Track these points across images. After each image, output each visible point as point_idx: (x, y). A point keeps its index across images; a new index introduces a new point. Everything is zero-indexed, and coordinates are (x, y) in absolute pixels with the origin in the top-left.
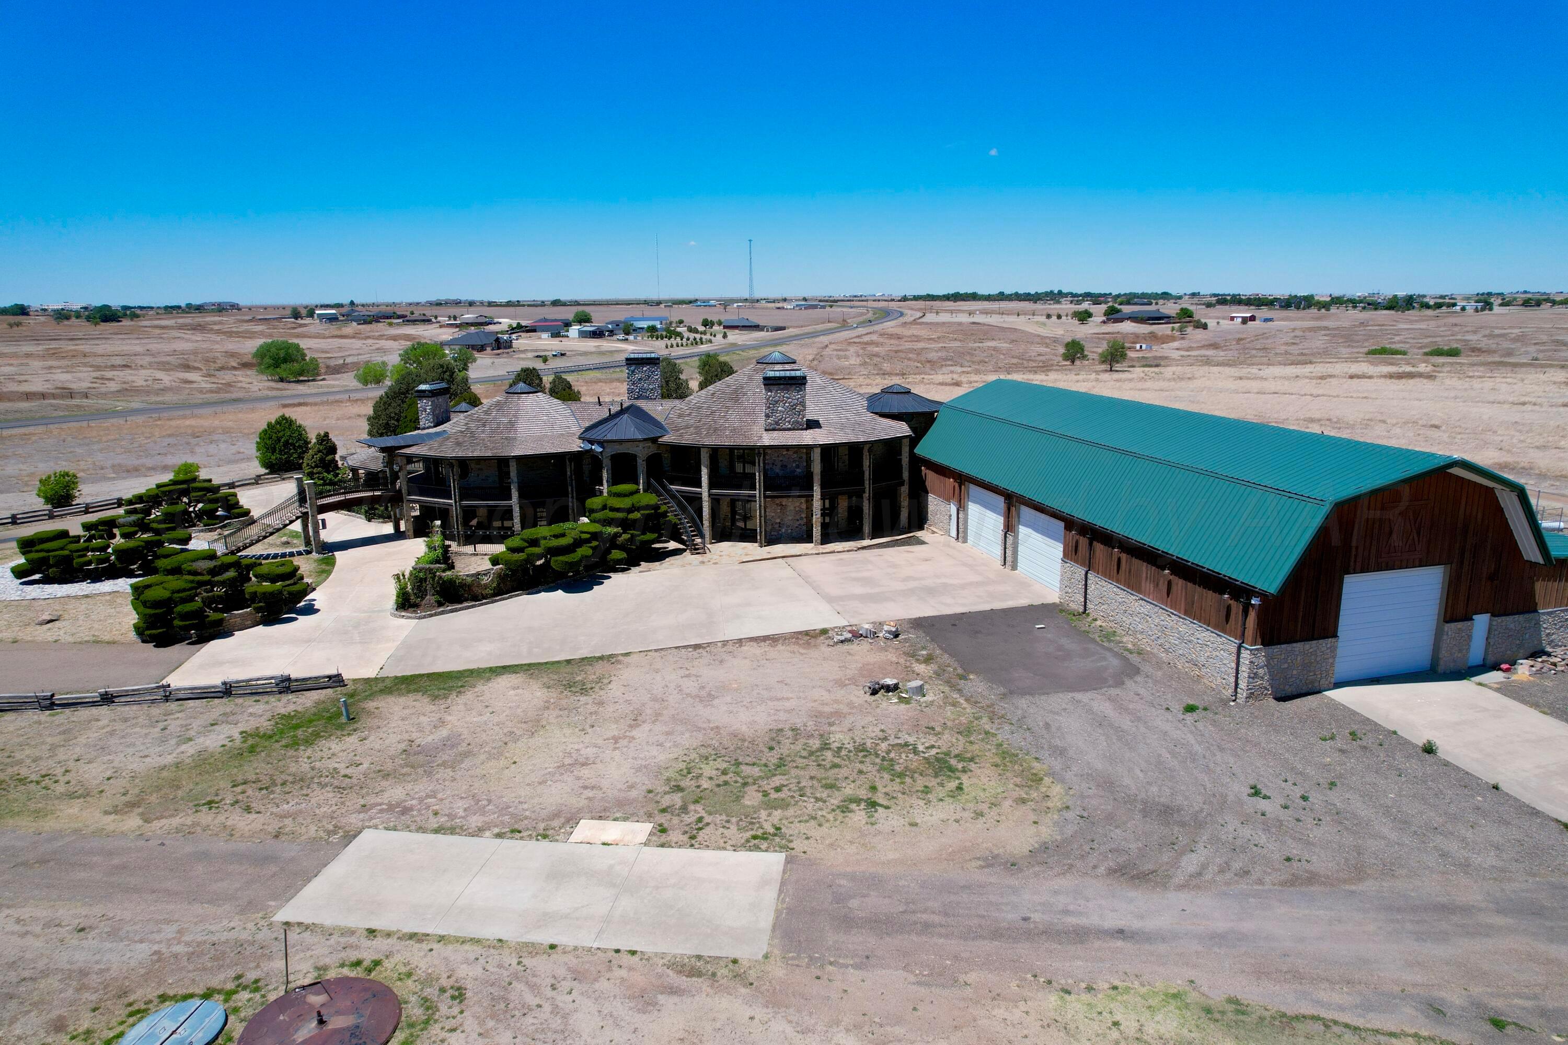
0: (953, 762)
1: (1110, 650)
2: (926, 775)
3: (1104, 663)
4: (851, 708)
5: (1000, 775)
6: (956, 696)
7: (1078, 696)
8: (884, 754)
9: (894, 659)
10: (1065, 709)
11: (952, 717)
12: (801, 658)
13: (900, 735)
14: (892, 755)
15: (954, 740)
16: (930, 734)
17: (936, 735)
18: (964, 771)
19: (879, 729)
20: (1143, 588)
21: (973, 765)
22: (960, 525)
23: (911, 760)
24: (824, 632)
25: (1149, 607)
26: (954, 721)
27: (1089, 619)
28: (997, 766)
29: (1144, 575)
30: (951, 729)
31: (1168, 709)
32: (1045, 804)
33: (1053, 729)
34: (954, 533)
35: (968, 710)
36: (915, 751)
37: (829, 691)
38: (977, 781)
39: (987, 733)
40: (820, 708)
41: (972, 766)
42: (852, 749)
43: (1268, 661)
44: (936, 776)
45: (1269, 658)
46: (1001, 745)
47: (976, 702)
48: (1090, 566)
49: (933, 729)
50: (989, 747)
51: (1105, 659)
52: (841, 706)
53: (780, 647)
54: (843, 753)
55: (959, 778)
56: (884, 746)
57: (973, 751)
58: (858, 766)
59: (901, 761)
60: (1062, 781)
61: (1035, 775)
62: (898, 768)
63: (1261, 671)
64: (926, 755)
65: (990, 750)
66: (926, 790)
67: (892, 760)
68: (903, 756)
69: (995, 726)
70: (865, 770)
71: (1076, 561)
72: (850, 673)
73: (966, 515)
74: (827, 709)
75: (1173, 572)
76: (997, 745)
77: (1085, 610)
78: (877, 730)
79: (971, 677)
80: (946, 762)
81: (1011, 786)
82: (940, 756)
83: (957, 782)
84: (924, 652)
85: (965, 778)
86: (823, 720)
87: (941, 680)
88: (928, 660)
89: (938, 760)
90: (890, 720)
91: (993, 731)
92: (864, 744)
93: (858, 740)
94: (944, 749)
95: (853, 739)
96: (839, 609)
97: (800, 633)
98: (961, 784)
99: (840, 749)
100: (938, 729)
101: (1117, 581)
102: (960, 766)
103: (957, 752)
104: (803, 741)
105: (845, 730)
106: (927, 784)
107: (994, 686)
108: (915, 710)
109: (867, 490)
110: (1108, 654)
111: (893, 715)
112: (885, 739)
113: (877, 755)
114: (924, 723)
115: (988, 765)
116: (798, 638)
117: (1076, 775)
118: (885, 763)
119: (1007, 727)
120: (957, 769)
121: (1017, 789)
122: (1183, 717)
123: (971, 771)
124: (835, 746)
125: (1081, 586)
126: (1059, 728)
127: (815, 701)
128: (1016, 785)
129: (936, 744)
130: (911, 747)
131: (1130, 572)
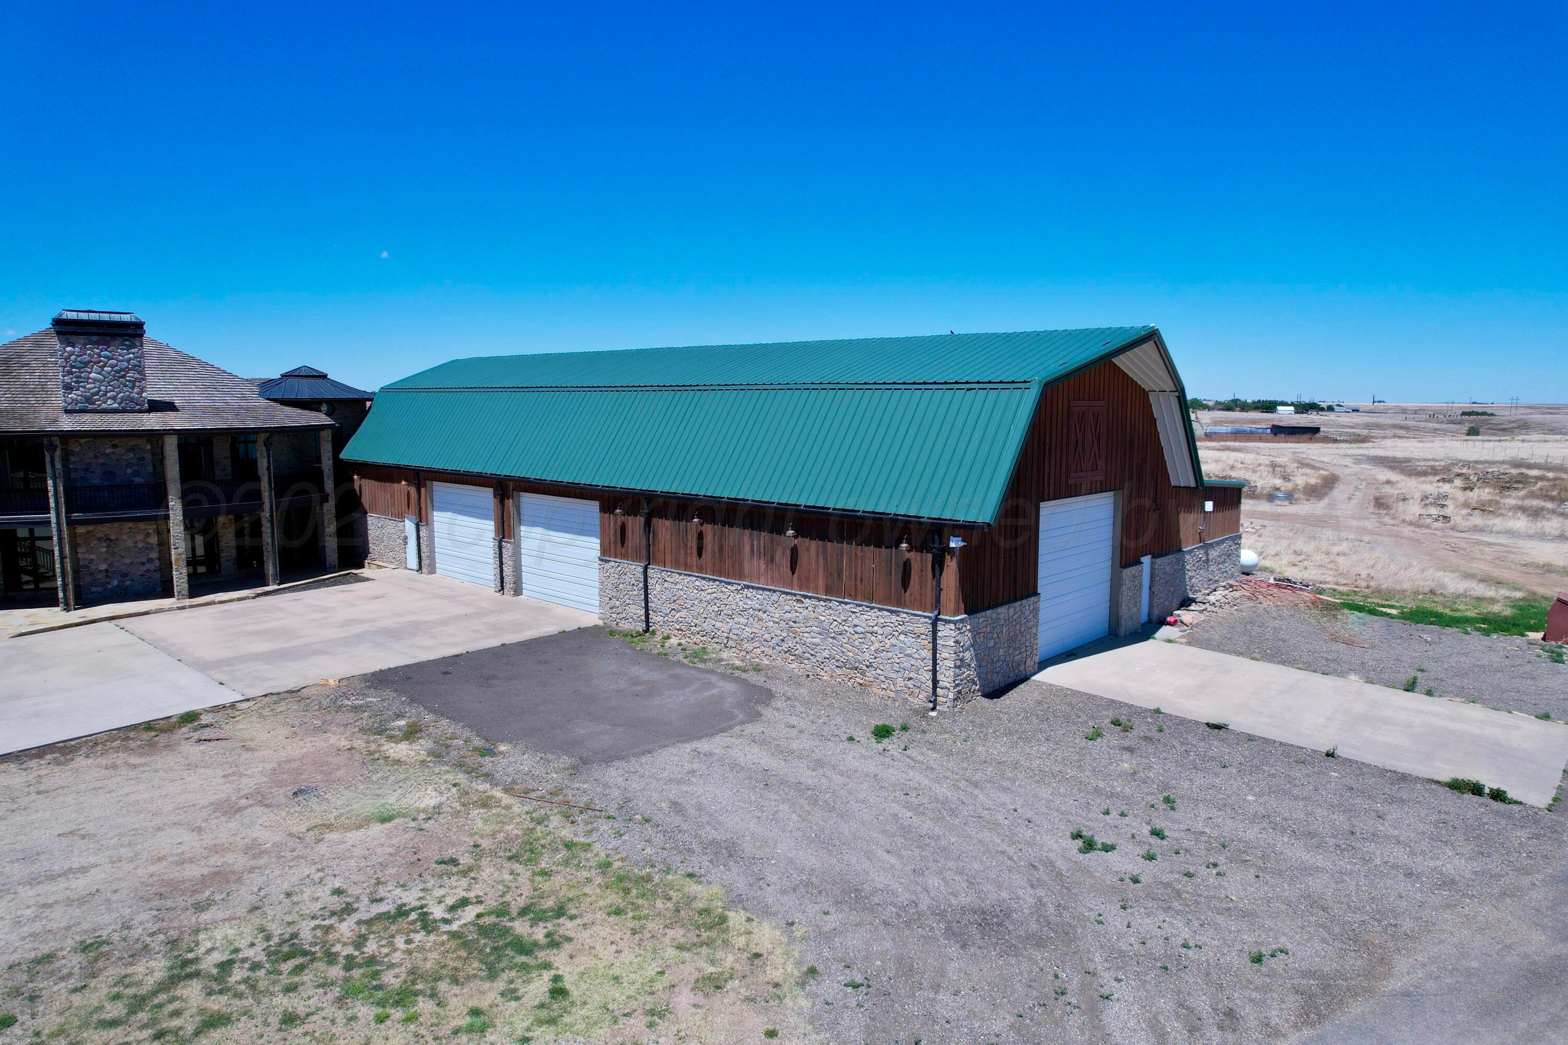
0: (521, 927)
1: (712, 672)
2: (468, 978)
3: (714, 691)
4: (254, 857)
5: (634, 932)
6: (483, 786)
7: (703, 745)
8: (350, 950)
9: (344, 743)
10: (692, 772)
11: (488, 829)
12: (132, 774)
13: (382, 892)
14: (371, 947)
15: (507, 877)
16: (450, 875)
17: (465, 873)
18: (554, 943)
19: (328, 890)
20: (746, 571)
21: (570, 924)
22: (423, 547)
23: (421, 949)
24: (190, 718)
25: (761, 595)
26: (493, 835)
27: (658, 638)
28: (618, 912)
29: (747, 549)
30: (493, 853)
31: (851, 739)
32: (762, 978)
33: (692, 811)
34: (413, 562)
35: (516, 809)
36: (427, 924)
37: (199, 830)
38: (589, 962)
39: (569, 846)
40: (175, 874)
41: (567, 926)
42: (262, 957)
43: (974, 637)
44: (492, 975)
45: (975, 632)
46: (609, 865)
47: (527, 791)
48: (649, 557)
49: (454, 862)
50: (585, 874)
51: (709, 685)
52: (230, 858)
53: (80, 762)
54: (237, 975)
55: (547, 966)
56: (346, 928)
57: (554, 892)
58: (283, 1002)
59: (397, 957)
60: (766, 912)
61: (706, 911)
62: (390, 978)
63: (967, 655)
64: (455, 927)
65: (589, 880)
66: (478, 1021)
67: (372, 960)
68: (400, 942)
69: (581, 828)
70: (301, 1010)
71: (625, 556)
72: (248, 785)
73: (432, 531)
74: (193, 871)
75: (799, 533)
76: (600, 866)
77: (648, 626)
78: (324, 893)
79: (502, 748)
80: (506, 931)
81: (671, 952)
82: (489, 920)
83: (547, 975)
84: (402, 723)
85: (559, 959)
86: (180, 901)
87: (446, 763)
88: (412, 733)
89: (484, 931)
90: (352, 863)
91: (582, 839)
92: (295, 936)
93: (276, 930)
94: (492, 902)
95: (262, 929)
96: (222, 678)
97: (134, 727)
98: (557, 979)
99: (225, 967)
100: (465, 861)
101: (701, 569)
102: (539, 934)
103: (521, 902)
104: (114, 972)
105: (241, 911)
106: (474, 1003)
107: (550, 757)
108: (406, 830)
109: (267, 506)
110: (714, 679)
111: (357, 852)
112: (348, 909)
113: (331, 958)
114: (431, 853)
115: (600, 915)
116: (127, 738)
117: (784, 892)
118: (356, 973)
119: (605, 826)
120: (535, 944)
121: (686, 955)
122: (880, 747)
123: (569, 939)
124: (209, 964)
125: (639, 593)
126: (700, 807)
127: (160, 859)
128: (680, 947)
129: (471, 895)
130: (413, 916)
131: (721, 549)
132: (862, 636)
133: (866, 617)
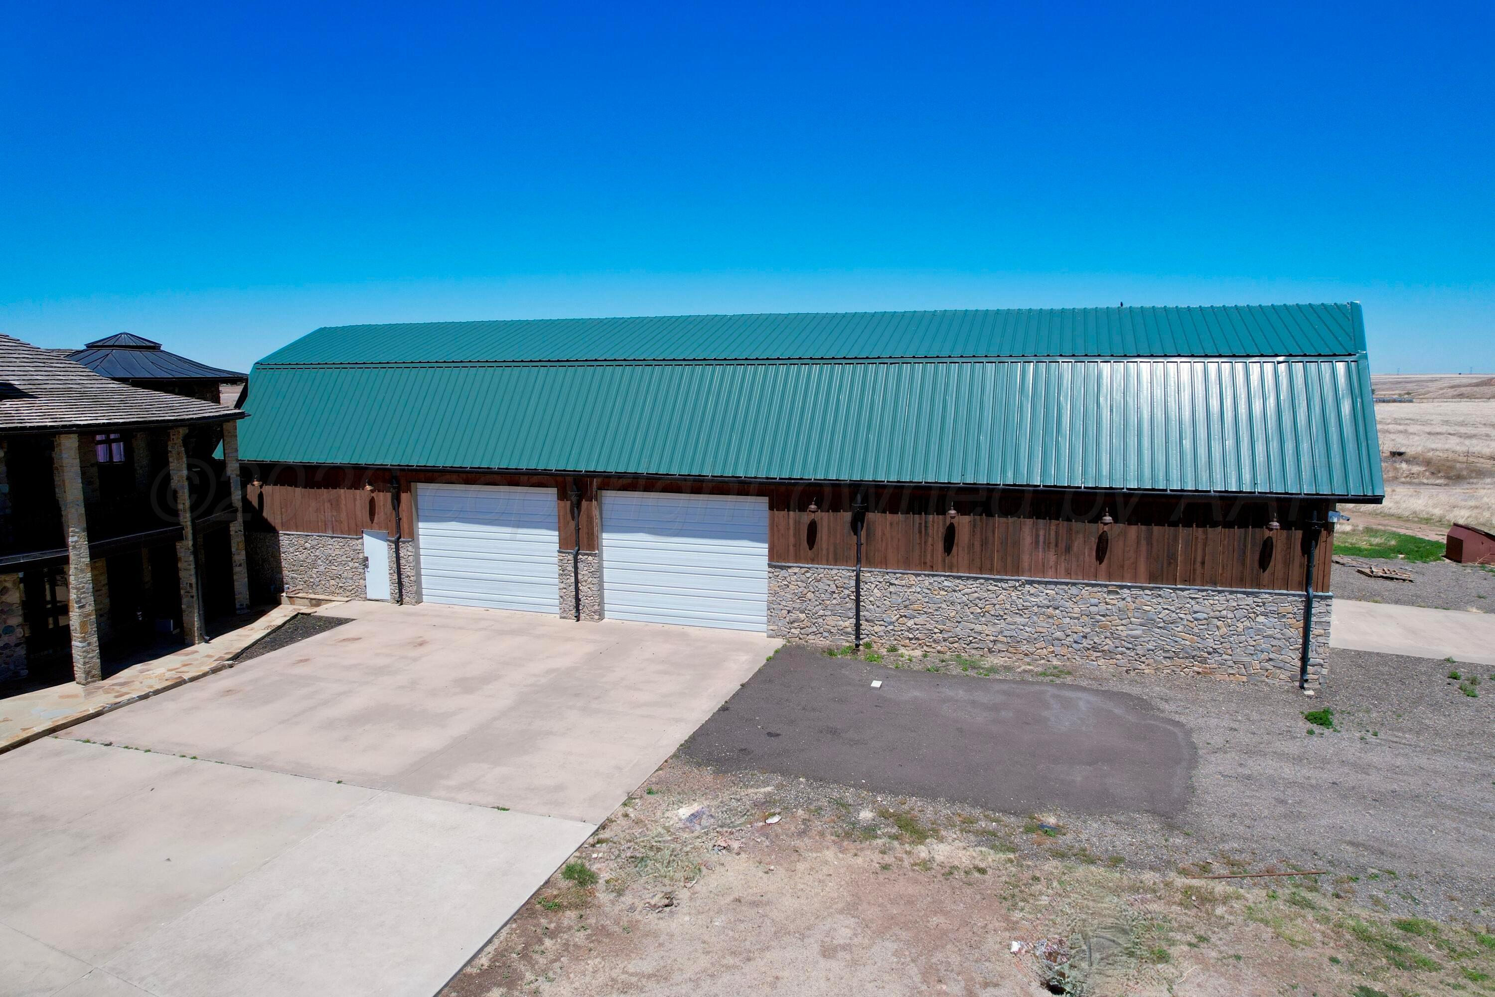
22: (406, 570)
25: (1051, 590)
29: (1028, 541)
31: (1311, 732)
34: (382, 592)
48: (860, 558)
71: (814, 560)
77: (859, 639)
79: (1049, 820)
88: (910, 826)
101: (950, 567)
125: (842, 599)
131: (984, 543)
132: (1204, 622)
133: (1211, 602)
